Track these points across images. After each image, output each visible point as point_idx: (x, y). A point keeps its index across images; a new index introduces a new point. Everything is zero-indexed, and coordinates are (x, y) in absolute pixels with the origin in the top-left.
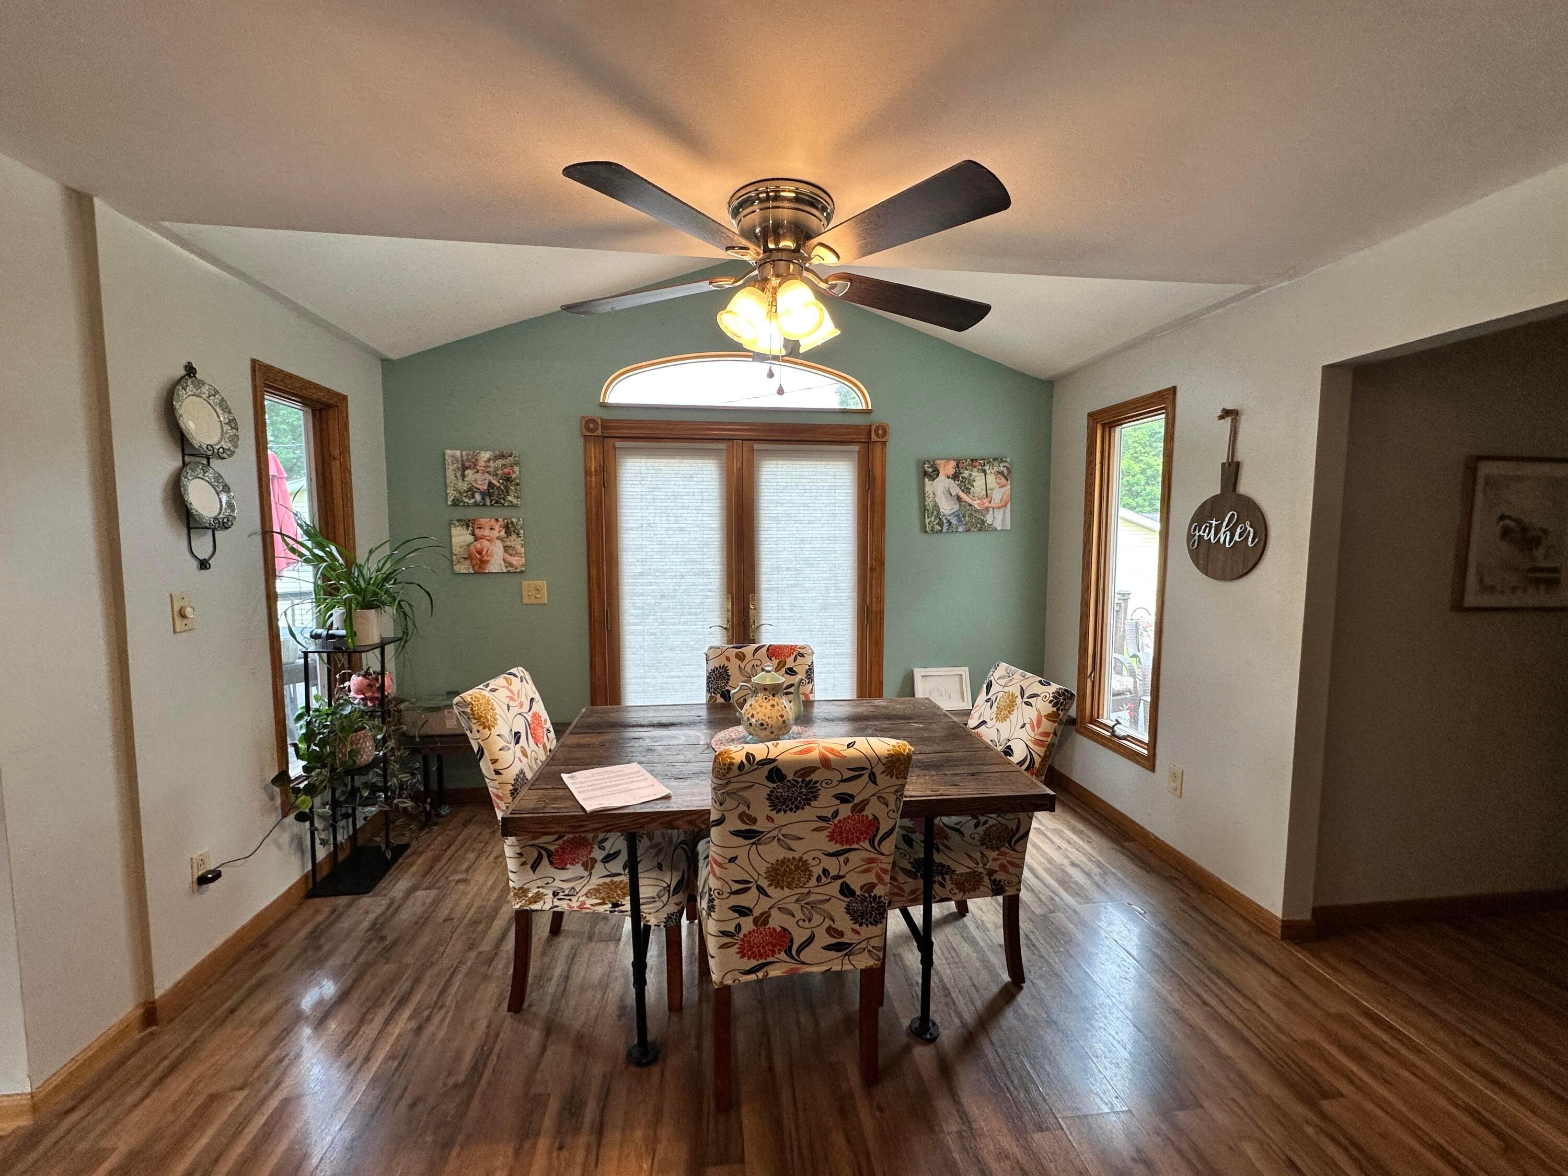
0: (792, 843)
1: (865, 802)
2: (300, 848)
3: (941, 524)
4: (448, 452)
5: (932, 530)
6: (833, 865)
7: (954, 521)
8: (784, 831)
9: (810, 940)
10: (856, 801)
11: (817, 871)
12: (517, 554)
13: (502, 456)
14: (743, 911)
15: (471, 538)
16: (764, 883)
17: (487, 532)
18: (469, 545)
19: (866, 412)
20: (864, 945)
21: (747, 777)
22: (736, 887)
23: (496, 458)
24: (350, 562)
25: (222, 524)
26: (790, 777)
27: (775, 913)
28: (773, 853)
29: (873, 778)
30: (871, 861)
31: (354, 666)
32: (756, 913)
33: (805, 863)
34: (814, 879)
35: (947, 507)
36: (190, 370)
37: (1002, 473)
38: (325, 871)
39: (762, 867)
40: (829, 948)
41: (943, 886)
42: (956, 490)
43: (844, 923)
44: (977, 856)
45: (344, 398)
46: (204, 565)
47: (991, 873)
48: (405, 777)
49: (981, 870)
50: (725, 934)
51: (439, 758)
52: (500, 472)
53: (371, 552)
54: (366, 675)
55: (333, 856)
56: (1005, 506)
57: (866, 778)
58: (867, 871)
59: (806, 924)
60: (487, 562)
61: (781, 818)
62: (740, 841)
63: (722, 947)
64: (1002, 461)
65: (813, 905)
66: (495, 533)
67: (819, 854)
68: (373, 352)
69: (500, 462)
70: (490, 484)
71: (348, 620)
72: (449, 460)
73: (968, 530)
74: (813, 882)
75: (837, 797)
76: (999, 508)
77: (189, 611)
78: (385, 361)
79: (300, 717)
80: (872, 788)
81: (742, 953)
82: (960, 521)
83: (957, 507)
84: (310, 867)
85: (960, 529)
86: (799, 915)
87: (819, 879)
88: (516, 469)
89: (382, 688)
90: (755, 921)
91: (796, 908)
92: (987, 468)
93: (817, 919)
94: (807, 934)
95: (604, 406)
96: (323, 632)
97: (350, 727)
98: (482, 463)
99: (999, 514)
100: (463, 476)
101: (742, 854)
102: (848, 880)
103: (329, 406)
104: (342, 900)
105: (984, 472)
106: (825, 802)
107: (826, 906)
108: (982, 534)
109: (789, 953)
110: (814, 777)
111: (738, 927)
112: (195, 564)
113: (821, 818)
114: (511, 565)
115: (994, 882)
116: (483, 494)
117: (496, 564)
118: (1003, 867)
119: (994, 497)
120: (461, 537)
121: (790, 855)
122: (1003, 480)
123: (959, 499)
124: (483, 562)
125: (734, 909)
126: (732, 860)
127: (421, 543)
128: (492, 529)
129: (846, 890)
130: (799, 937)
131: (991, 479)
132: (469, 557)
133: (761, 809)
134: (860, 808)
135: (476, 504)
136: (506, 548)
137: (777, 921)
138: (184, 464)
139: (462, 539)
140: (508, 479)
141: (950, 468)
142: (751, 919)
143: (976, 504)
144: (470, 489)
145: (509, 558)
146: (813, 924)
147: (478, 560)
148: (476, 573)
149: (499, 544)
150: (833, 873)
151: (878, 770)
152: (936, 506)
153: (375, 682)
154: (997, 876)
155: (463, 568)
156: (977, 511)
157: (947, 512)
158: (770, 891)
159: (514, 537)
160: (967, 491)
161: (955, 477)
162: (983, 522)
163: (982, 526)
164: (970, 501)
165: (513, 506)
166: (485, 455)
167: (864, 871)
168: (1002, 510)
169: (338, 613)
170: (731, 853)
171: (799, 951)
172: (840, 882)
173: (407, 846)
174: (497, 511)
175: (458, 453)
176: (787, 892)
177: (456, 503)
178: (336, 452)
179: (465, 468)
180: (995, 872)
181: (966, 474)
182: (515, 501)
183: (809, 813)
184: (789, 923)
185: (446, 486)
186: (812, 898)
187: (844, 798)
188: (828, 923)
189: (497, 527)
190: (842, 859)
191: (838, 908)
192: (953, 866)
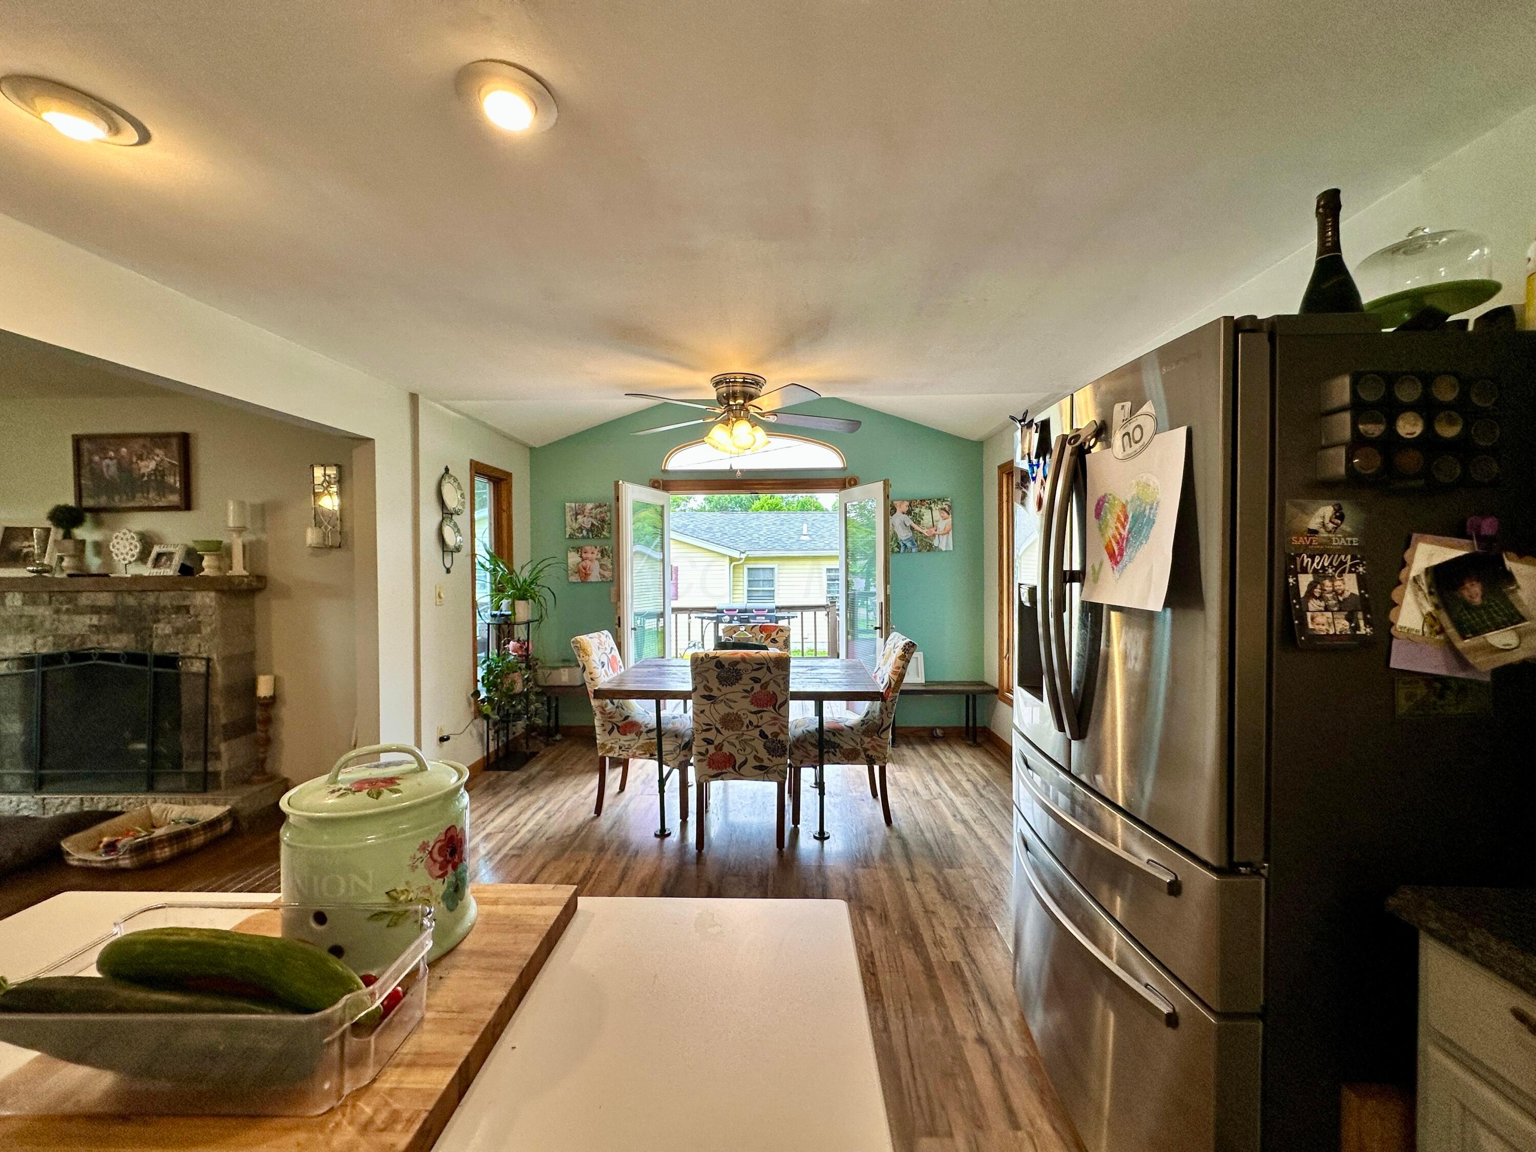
0: (732, 704)
1: (767, 683)
2: (482, 739)
3: (899, 547)
4: (567, 504)
5: (893, 551)
6: (754, 718)
7: (909, 545)
8: (727, 696)
9: (745, 763)
10: (762, 682)
11: (746, 722)
12: (608, 569)
13: (600, 506)
14: (709, 742)
15: (580, 559)
16: (719, 727)
17: (589, 555)
18: (578, 564)
19: (844, 469)
20: (775, 768)
21: (705, 665)
22: (705, 727)
23: (597, 507)
24: (511, 571)
25: (458, 549)
26: (727, 666)
27: (725, 743)
28: (722, 709)
29: (769, 669)
30: (775, 719)
31: (511, 636)
32: (716, 743)
33: (739, 716)
34: (745, 726)
35: (903, 535)
36: (447, 470)
37: (944, 509)
38: (492, 760)
39: (717, 717)
40: (755, 768)
41: (835, 755)
42: (909, 522)
43: (763, 754)
44: (858, 740)
45: (509, 475)
46: (448, 571)
47: (865, 750)
48: (538, 705)
49: (859, 747)
50: (700, 754)
51: (557, 699)
52: (598, 516)
53: (522, 568)
54: (519, 641)
55: (497, 752)
56: (948, 533)
57: (765, 669)
58: (774, 724)
59: (742, 752)
60: (589, 575)
61: (725, 689)
62: (705, 701)
63: (699, 761)
64: (944, 501)
65: (745, 741)
66: (595, 556)
67: (746, 712)
68: (525, 445)
69: (599, 510)
70: (593, 525)
71: (512, 606)
72: (568, 510)
73: (920, 551)
74: (744, 728)
75: (751, 679)
76: (943, 535)
77: (442, 595)
78: (532, 449)
79: (484, 662)
80: (771, 676)
81: (710, 766)
82: (913, 544)
83: (910, 534)
84: (485, 754)
85: (914, 550)
86: (738, 747)
87: (747, 726)
88: (608, 514)
89: (527, 649)
90: (716, 748)
91: (736, 743)
92: (933, 505)
93: (748, 750)
94: (743, 759)
95: (665, 471)
96: (498, 613)
97: (511, 669)
98: (587, 511)
99: (944, 539)
100: (576, 519)
101: (707, 708)
102: (763, 728)
103: (502, 480)
104: (503, 773)
105: (931, 508)
106: (746, 681)
107: (752, 743)
108: (931, 553)
109: (734, 768)
110: (738, 667)
111: (707, 751)
112: (445, 570)
113: (745, 691)
114: (604, 577)
115: (867, 756)
116: (588, 530)
117: (594, 577)
118: (873, 748)
119: (939, 526)
120: (573, 558)
121: (731, 711)
122: (946, 514)
123: (912, 529)
124: (587, 575)
125: (704, 740)
126: (702, 712)
127: (551, 561)
128: (593, 553)
129: (763, 735)
130: (739, 760)
131: (936, 514)
132: (578, 572)
133: (714, 684)
134: (764, 686)
135: (583, 537)
136: (601, 566)
137: (727, 749)
138: (443, 519)
139: (574, 560)
140: (603, 521)
141: (905, 507)
142: (713, 746)
143: (924, 532)
144: (580, 528)
145: (603, 572)
146: (747, 752)
147: (583, 573)
148: (582, 582)
149: (597, 563)
150: (755, 724)
151: (771, 665)
152: (895, 533)
153: (524, 646)
154: (870, 753)
155: (574, 578)
156: (926, 537)
157: (903, 539)
158: (723, 731)
159: (606, 558)
160: (919, 523)
161: (909, 513)
162: (931, 545)
163: (930, 548)
164: (921, 530)
165: (605, 538)
166: (589, 506)
167: (771, 725)
168: (945, 536)
169: (505, 603)
170: (702, 708)
171: (740, 768)
172: (759, 729)
173: (538, 753)
174: (596, 542)
175: (573, 505)
176: (731, 732)
177: (571, 537)
178: (505, 508)
179: (577, 514)
180: (868, 750)
181: (917, 510)
182: (608, 535)
183: (738, 687)
184: (733, 751)
185: (565, 527)
186: (745, 737)
187: (756, 680)
188: (754, 753)
189: (596, 552)
190: (759, 715)
191: (759, 744)
192: (842, 744)
